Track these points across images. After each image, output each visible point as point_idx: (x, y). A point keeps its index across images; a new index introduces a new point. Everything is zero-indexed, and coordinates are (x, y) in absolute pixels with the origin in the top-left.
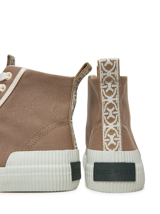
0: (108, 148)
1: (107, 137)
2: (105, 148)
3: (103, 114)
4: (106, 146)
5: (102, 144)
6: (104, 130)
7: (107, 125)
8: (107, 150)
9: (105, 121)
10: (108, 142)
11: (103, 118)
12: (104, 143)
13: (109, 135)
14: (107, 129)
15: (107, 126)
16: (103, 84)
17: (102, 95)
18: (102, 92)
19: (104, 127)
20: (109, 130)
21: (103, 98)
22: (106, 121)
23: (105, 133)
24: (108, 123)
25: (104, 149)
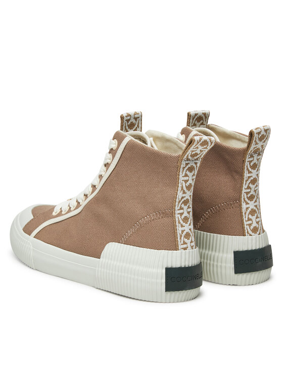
0: (250, 232)
1: (248, 218)
2: (248, 232)
3: (244, 191)
4: (249, 229)
5: (243, 228)
6: (244, 210)
7: (247, 203)
8: (250, 235)
9: (244, 199)
10: (250, 225)
11: (242, 195)
12: (245, 226)
13: (250, 216)
14: (247, 208)
15: (248, 206)
16: (249, 156)
17: (246, 168)
18: (246, 165)
19: (244, 206)
20: (250, 209)
21: (246, 172)
22: (246, 199)
23: (245, 213)
24: (249, 202)
25: (246, 234)
